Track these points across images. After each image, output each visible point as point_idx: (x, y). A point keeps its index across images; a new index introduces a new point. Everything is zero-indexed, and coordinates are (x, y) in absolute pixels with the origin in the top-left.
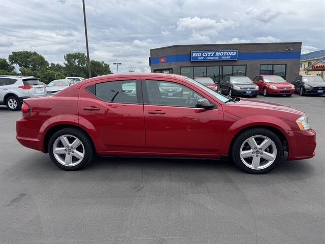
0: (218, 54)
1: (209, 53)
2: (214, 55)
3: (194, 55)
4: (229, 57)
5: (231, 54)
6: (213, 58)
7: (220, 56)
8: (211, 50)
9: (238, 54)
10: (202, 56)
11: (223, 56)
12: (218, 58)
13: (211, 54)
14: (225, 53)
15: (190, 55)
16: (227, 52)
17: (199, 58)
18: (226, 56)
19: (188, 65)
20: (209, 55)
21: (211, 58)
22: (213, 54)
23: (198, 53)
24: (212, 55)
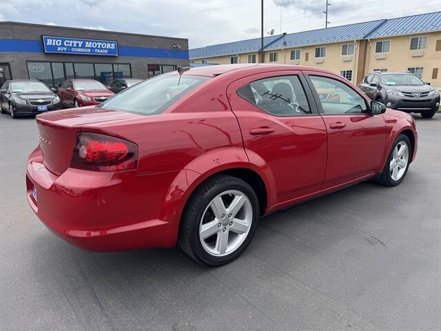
0: (88, 45)
1: (75, 42)
2: (83, 46)
3: (49, 42)
4: (106, 51)
5: (108, 46)
6: (82, 50)
7: (92, 48)
8: (78, 38)
9: (118, 46)
10: (63, 45)
11: (97, 48)
12: (89, 50)
13: (78, 44)
14: (100, 44)
15: (42, 42)
16: (102, 43)
17: (59, 49)
18: (101, 48)
19: (40, 59)
20: (75, 45)
21: (79, 50)
22: (80, 43)
23: (56, 39)
24: (80, 46)
